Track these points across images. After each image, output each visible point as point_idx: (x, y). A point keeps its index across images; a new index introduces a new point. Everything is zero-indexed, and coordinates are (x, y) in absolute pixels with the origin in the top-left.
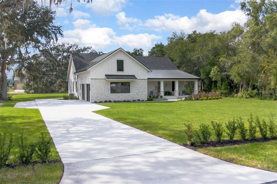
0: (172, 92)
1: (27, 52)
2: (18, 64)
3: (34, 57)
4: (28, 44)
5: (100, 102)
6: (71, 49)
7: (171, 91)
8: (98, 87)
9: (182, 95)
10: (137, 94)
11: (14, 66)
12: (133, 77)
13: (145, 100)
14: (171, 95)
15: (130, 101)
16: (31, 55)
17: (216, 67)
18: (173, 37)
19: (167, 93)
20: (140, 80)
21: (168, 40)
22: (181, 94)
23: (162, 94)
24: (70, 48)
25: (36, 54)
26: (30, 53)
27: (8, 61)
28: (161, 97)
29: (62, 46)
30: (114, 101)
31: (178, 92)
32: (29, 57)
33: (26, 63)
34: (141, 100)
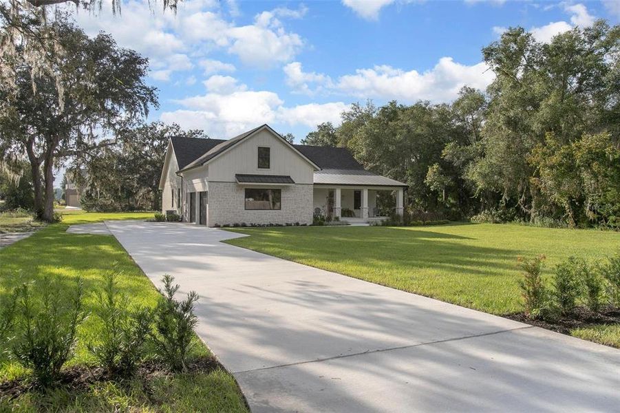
0: (355, 211)
1: (91, 136)
2: (75, 157)
3: (104, 144)
4: (95, 121)
5: (225, 226)
6: (167, 135)
7: (352, 208)
8: (223, 198)
9: (374, 217)
10: (294, 211)
11: (68, 160)
12: (288, 179)
13: (308, 224)
14: (351, 216)
15: (281, 226)
16: (97, 142)
17: (435, 166)
18: (353, 111)
19: (346, 213)
20: (299, 186)
21: (344, 117)
22: (372, 214)
23: (338, 213)
24: (166, 133)
25: (108, 140)
26: (97, 136)
27: (57, 150)
28: (337, 219)
29: (151, 129)
30: (252, 224)
31: (367, 210)
32: (95, 144)
33: (89, 155)
34: (301, 223)
